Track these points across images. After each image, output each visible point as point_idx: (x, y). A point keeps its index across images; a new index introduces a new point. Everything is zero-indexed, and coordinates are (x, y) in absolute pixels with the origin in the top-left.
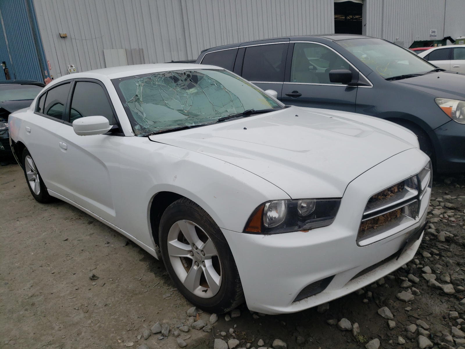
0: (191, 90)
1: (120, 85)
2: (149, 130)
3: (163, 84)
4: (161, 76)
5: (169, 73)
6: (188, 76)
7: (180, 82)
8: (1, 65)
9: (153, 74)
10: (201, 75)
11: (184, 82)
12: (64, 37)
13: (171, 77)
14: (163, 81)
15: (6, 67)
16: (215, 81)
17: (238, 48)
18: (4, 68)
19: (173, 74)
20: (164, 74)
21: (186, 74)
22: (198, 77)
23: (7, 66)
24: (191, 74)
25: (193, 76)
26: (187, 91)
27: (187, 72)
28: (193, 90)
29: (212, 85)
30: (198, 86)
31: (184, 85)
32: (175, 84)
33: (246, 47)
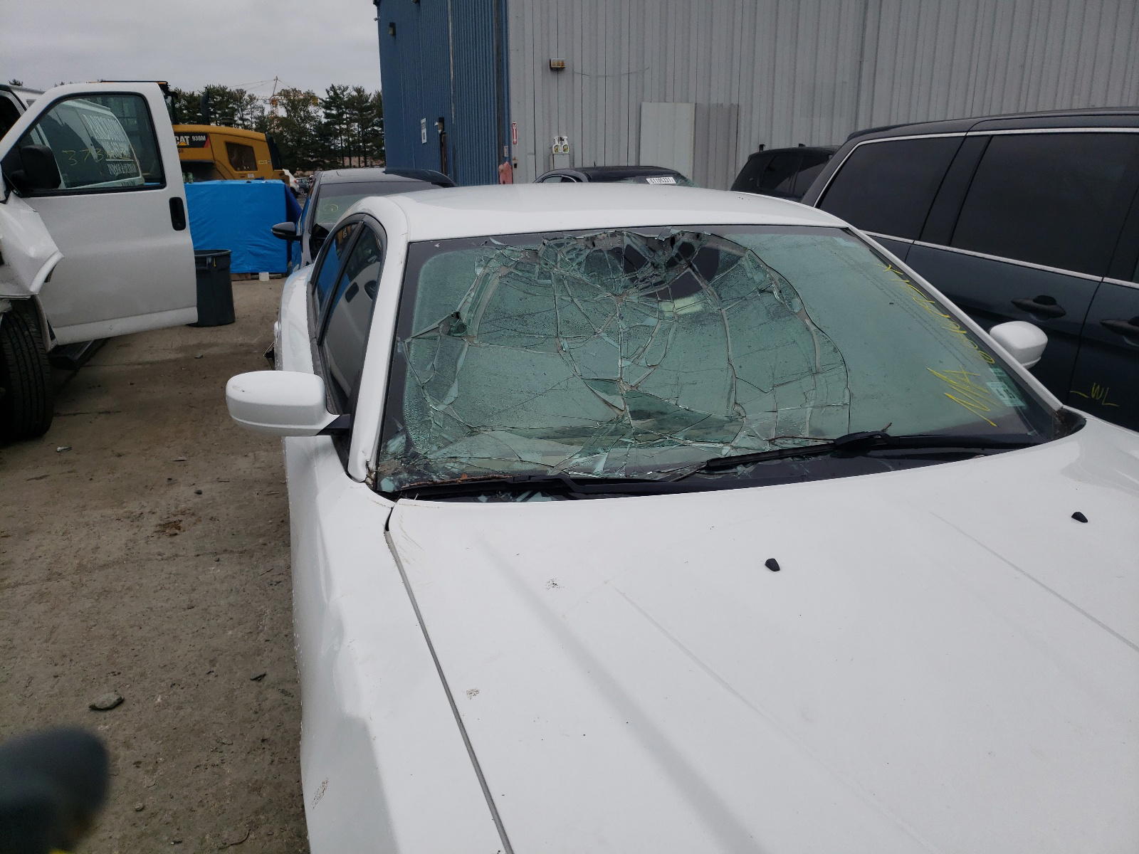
0: (680, 303)
1: (427, 268)
2: (427, 466)
3: (579, 275)
4: (581, 245)
5: (613, 235)
6: (686, 249)
7: (647, 271)
8: (437, 124)
9: (554, 236)
10: (734, 252)
11: (662, 271)
12: (557, 69)
13: (616, 252)
14: (583, 265)
15: (443, 129)
16: (776, 277)
17: (964, 134)
18: (440, 131)
19: (627, 241)
20: (592, 237)
21: (678, 244)
22: (722, 256)
23: (446, 128)
24: (696, 244)
25: (703, 250)
26: (666, 306)
27: (683, 233)
28: (687, 305)
29: (762, 291)
30: (712, 290)
31: (661, 283)
32: (625, 279)
33: (993, 136)
